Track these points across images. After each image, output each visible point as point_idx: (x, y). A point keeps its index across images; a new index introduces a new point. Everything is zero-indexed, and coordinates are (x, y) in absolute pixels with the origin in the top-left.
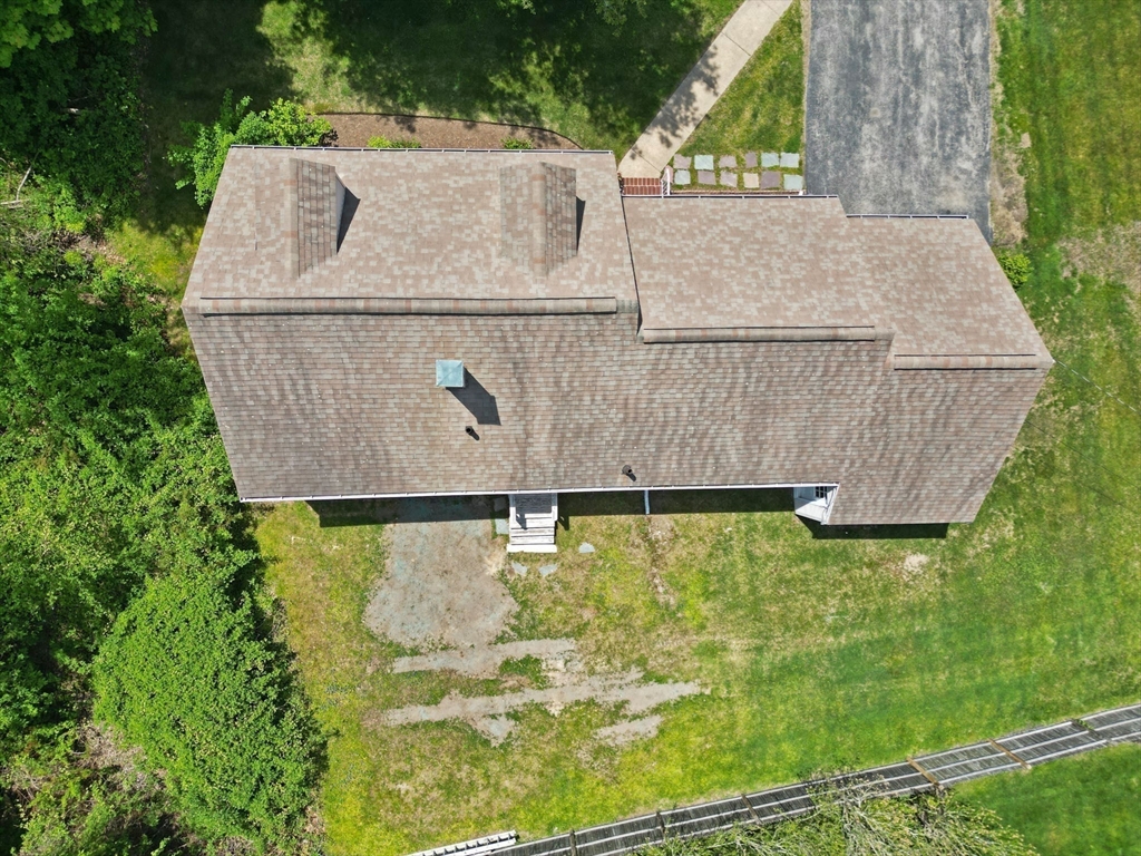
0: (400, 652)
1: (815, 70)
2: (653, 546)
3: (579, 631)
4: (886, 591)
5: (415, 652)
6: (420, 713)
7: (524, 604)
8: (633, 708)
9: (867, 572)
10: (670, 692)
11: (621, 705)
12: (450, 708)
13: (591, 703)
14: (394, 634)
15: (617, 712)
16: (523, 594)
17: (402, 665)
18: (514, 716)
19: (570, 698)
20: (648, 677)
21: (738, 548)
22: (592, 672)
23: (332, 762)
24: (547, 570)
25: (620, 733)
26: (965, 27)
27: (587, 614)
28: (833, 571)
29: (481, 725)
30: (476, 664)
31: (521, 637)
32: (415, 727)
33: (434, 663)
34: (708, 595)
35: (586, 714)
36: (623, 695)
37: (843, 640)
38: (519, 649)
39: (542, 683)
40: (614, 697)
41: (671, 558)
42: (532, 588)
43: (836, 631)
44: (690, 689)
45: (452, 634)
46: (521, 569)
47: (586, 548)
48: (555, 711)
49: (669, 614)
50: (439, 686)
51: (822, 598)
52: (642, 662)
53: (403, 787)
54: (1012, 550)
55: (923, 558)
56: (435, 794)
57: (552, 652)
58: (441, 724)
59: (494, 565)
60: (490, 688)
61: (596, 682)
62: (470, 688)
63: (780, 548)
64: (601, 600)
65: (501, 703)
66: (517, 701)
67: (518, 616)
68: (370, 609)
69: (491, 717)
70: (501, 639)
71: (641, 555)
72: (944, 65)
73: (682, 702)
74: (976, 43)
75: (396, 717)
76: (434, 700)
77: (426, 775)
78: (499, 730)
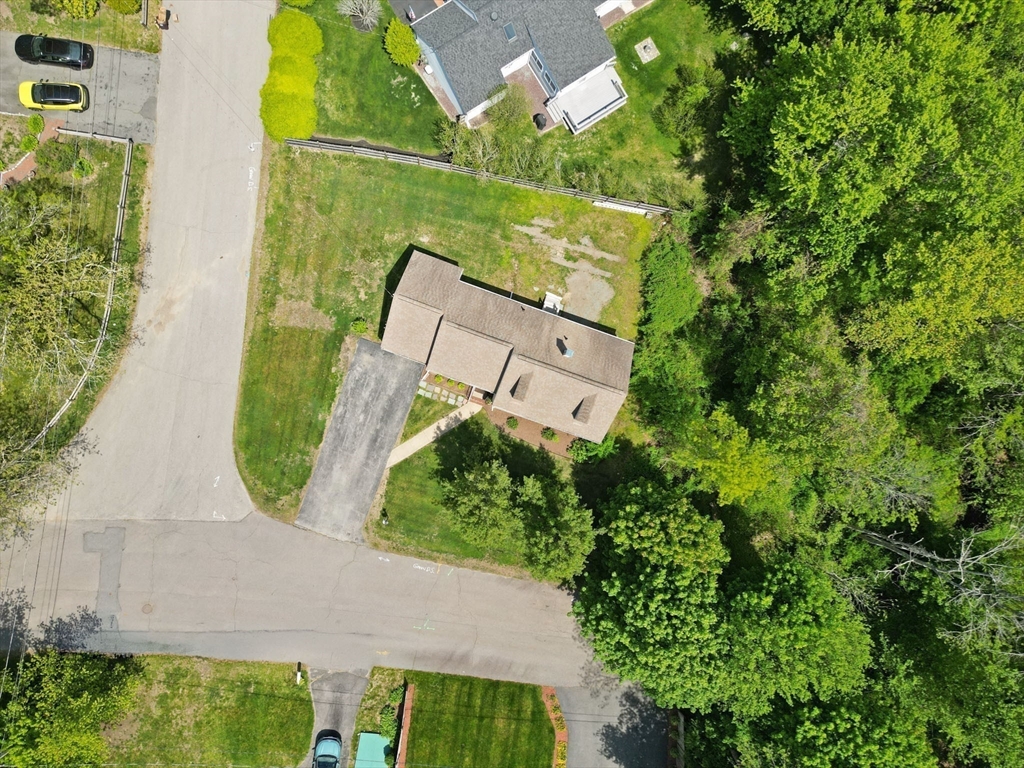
0: (607, 279)
1: (402, 419)
2: (514, 281)
3: (548, 262)
6: (608, 256)
7: (563, 279)
8: (541, 230)
9: (444, 243)
10: (525, 229)
11: (544, 232)
12: (599, 254)
13: (553, 237)
14: (607, 285)
15: (546, 231)
16: (562, 282)
17: (608, 275)
18: (579, 243)
19: (559, 241)
20: (531, 238)
21: (486, 269)
22: (549, 247)
23: (641, 253)
24: (551, 287)
25: (548, 223)
26: (343, 417)
27: (543, 267)
28: (456, 248)
29: (591, 244)
30: (584, 265)
31: (567, 268)
32: (612, 253)
34: (501, 257)
35: (556, 234)
36: (542, 235)
37: (459, 222)
38: (569, 264)
39: (566, 250)
40: (544, 236)
41: (509, 275)
42: (559, 283)
43: (461, 227)
44: (518, 227)
45: (590, 278)
46: (560, 290)
47: (536, 289)
48: (565, 239)
49: (516, 256)
50: (600, 263)
52: (531, 244)
54: (387, 229)
55: (421, 239)
57: (559, 259)
58: (603, 250)
59: (568, 295)
60: (583, 256)
61: (549, 244)
62: (589, 258)
63: (471, 263)
64: (538, 270)
65: (581, 249)
66: (576, 247)
67: (566, 275)
68: (612, 297)
69: (586, 246)
70: (574, 270)
71: (519, 279)
72: (355, 406)
73: (522, 224)
74: (341, 410)
76: (603, 259)
77: (614, 235)
78: (586, 240)
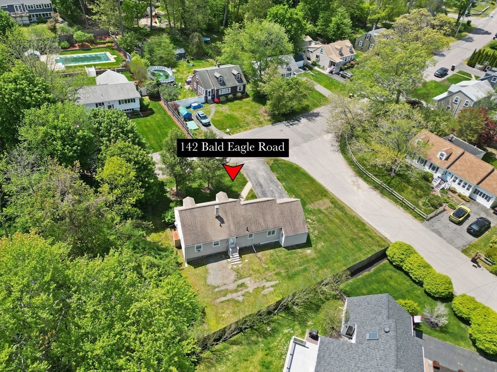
0: (215, 288)
2: (259, 258)
3: (250, 275)
4: (306, 257)
5: (218, 287)
6: (223, 299)
8: (266, 286)
9: (301, 254)
10: (273, 283)
11: (264, 286)
12: (229, 297)
13: (258, 288)
14: (213, 284)
15: (264, 288)
16: (237, 271)
17: (217, 290)
18: (243, 295)
19: (253, 288)
22: (256, 282)
24: (240, 266)
25: (266, 291)
27: (251, 272)
29: (236, 299)
30: (232, 286)
31: (239, 279)
32: (223, 302)
33: (224, 288)
35: (257, 290)
38: (240, 282)
39: (247, 287)
40: (262, 285)
41: (263, 259)
42: (238, 269)
44: (277, 282)
45: (225, 282)
46: (235, 267)
47: (246, 261)
48: (251, 292)
49: (267, 269)
50: (226, 292)
51: (295, 260)
53: (224, 315)
56: (231, 315)
57: (247, 281)
58: (228, 301)
59: (230, 267)
60: (236, 291)
62: (232, 292)
64: (252, 269)
65: (239, 293)
66: (243, 292)
67: (237, 275)
68: (207, 280)
69: (238, 296)
70: (235, 281)
71: (258, 260)
73: (276, 285)
75: (218, 301)
76: (225, 295)
77: (228, 312)
78: (241, 299)
